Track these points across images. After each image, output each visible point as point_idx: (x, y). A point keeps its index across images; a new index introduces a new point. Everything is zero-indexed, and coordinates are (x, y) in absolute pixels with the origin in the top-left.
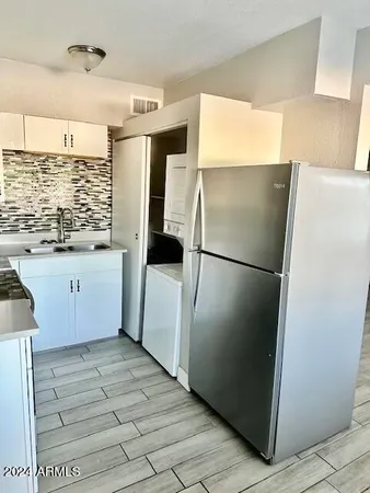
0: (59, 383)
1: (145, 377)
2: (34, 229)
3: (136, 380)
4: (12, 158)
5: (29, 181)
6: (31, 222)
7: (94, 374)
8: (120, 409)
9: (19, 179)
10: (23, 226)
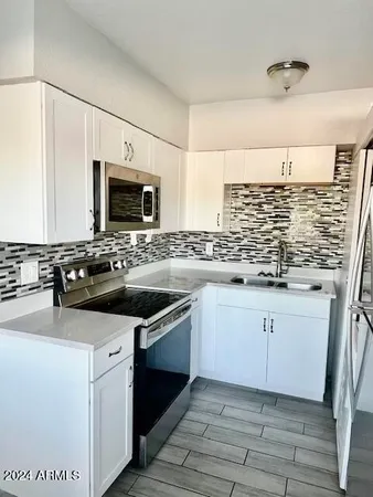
0: (218, 422)
1: (307, 467)
2: (255, 260)
3: (294, 463)
4: (241, 192)
5: (255, 213)
6: (253, 253)
7: (257, 431)
8: (243, 486)
9: (246, 211)
10: (244, 256)
